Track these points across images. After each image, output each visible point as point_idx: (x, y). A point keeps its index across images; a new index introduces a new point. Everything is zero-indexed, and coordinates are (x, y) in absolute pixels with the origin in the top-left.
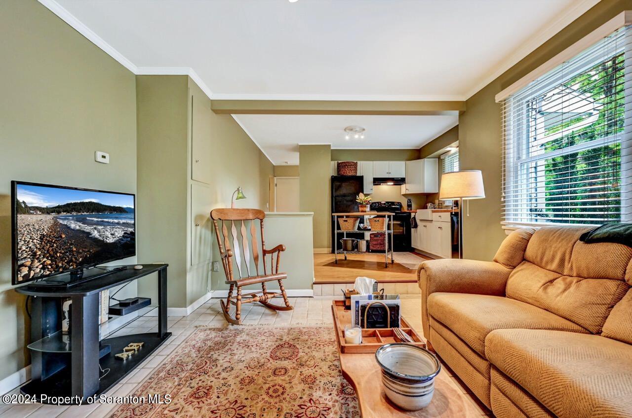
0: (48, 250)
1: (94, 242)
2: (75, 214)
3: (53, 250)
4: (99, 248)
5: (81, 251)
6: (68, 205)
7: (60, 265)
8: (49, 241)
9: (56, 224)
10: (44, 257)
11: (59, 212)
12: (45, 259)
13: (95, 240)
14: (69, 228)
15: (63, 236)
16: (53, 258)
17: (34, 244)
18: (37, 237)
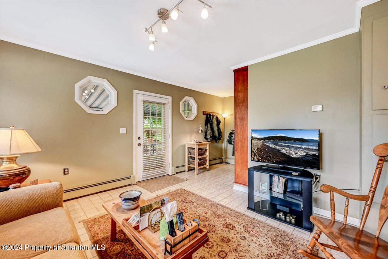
0: (260, 154)
1: (283, 155)
2: (272, 141)
3: (262, 154)
4: (286, 159)
5: (275, 158)
6: (269, 137)
7: (265, 161)
8: (260, 151)
9: (263, 144)
10: (258, 156)
11: (265, 140)
12: (259, 157)
13: (283, 154)
14: (269, 147)
15: (266, 150)
16: (262, 157)
17: (255, 150)
18: (256, 148)
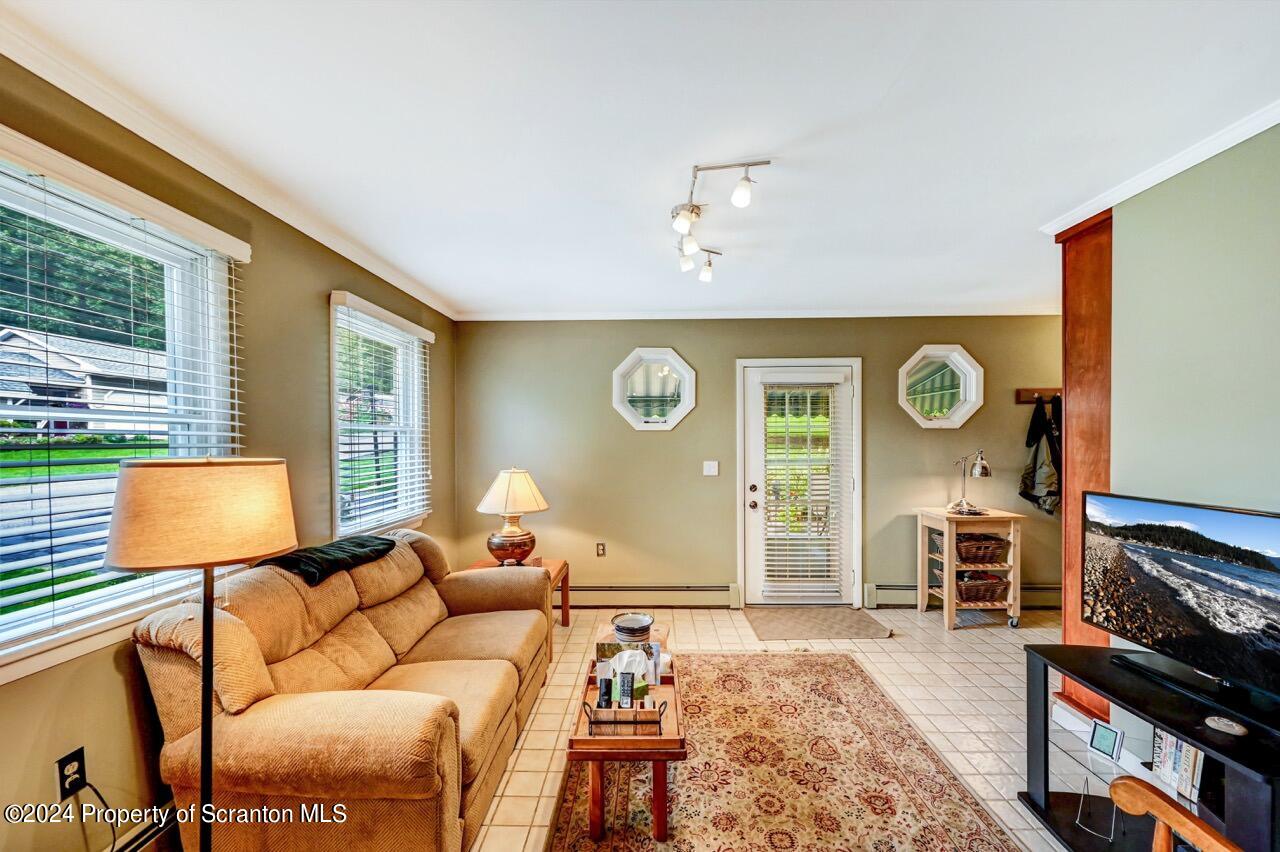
0: (1113, 595)
1: (1187, 613)
2: (1150, 546)
3: (1118, 596)
4: (1197, 633)
5: (1161, 620)
6: (1139, 527)
7: (1128, 627)
8: (1113, 581)
9: (1121, 556)
10: (1107, 603)
11: (1126, 538)
12: (1109, 607)
13: (1188, 610)
14: (1141, 569)
15: (1133, 581)
16: (1118, 608)
17: (1096, 577)
18: (1099, 568)
